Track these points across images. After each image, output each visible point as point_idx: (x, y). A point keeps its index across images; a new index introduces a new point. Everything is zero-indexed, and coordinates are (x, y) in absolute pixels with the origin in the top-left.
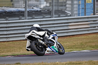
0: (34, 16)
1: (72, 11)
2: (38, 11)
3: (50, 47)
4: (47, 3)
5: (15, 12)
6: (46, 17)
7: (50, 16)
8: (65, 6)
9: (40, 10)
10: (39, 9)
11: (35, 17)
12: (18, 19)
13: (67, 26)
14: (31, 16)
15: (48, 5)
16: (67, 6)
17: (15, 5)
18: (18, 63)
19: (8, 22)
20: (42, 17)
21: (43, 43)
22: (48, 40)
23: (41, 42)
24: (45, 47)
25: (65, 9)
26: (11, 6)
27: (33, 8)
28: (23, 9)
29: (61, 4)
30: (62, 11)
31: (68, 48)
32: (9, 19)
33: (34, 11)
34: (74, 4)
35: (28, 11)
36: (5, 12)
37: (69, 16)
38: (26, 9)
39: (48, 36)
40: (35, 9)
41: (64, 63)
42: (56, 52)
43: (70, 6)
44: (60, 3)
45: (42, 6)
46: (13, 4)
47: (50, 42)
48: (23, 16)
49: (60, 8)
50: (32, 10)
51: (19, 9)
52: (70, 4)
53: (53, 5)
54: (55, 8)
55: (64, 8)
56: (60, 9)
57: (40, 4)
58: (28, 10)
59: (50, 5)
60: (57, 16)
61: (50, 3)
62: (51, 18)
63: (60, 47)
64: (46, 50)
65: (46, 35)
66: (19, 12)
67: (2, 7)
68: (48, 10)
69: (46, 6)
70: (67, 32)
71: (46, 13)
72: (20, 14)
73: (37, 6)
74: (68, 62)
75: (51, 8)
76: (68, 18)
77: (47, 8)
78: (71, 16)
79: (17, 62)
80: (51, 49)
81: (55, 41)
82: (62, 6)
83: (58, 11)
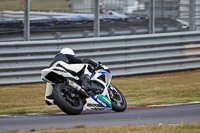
0: (113, 30)
1: (191, 19)
2: (120, 20)
3: (93, 97)
4: (139, 4)
5: (75, 22)
6: (138, 31)
7: (146, 30)
8: (177, 8)
9: (126, 17)
10: (123, 16)
11: (116, 33)
12: (81, 35)
13: (181, 50)
14: (107, 30)
15: (142, 7)
16: (181, 9)
17: (75, 7)
18: (79, 127)
19: (60, 41)
20: (129, 32)
21: (79, 88)
22: (90, 82)
23: (75, 85)
24: (83, 97)
25: (178, 16)
26: (67, 9)
27: (111, 14)
28: (91, 16)
29: (169, 5)
30: (169, 19)
31: (183, 96)
32: (62, 36)
33: (114, 20)
34: (195, 6)
35: (101, 20)
36: (55, 22)
37: (184, 30)
38: (96, 16)
39: (90, 74)
40: (116, 15)
41: (174, 126)
42: (108, 106)
43: (187, 9)
44: (167, 3)
45: (130, 10)
46: (70, 6)
47: (94, 86)
48: (92, 29)
49: (167, 14)
50: (110, 17)
51: (83, 15)
52: (186, 6)
53: (152, 8)
54: (156, 14)
55: (174, 13)
56: (166, 16)
57: (126, 6)
58: (101, 17)
59: (146, 8)
60: (160, 29)
61: (146, 4)
62: (147, 33)
63: (116, 96)
64: (85, 102)
65: (87, 72)
66: (83, 21)
67: (48, 11)
68: (142, 18)
69: (139, 10)
70: (180, 63)
71: (137, 25)
72: (85, 26)
73: (119, 10)
74: (182, 125)
75: (148, 13)
76: (183, 33)
77: (140, 13)
78: (188, 29)
79: (78, 124)
80: (96, 100)
81: (104, 84)
82: (171, 9)
83: (163, 19)
